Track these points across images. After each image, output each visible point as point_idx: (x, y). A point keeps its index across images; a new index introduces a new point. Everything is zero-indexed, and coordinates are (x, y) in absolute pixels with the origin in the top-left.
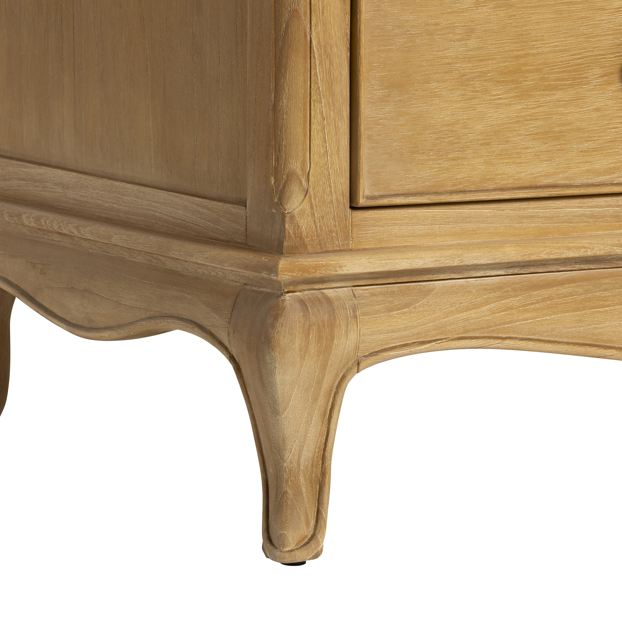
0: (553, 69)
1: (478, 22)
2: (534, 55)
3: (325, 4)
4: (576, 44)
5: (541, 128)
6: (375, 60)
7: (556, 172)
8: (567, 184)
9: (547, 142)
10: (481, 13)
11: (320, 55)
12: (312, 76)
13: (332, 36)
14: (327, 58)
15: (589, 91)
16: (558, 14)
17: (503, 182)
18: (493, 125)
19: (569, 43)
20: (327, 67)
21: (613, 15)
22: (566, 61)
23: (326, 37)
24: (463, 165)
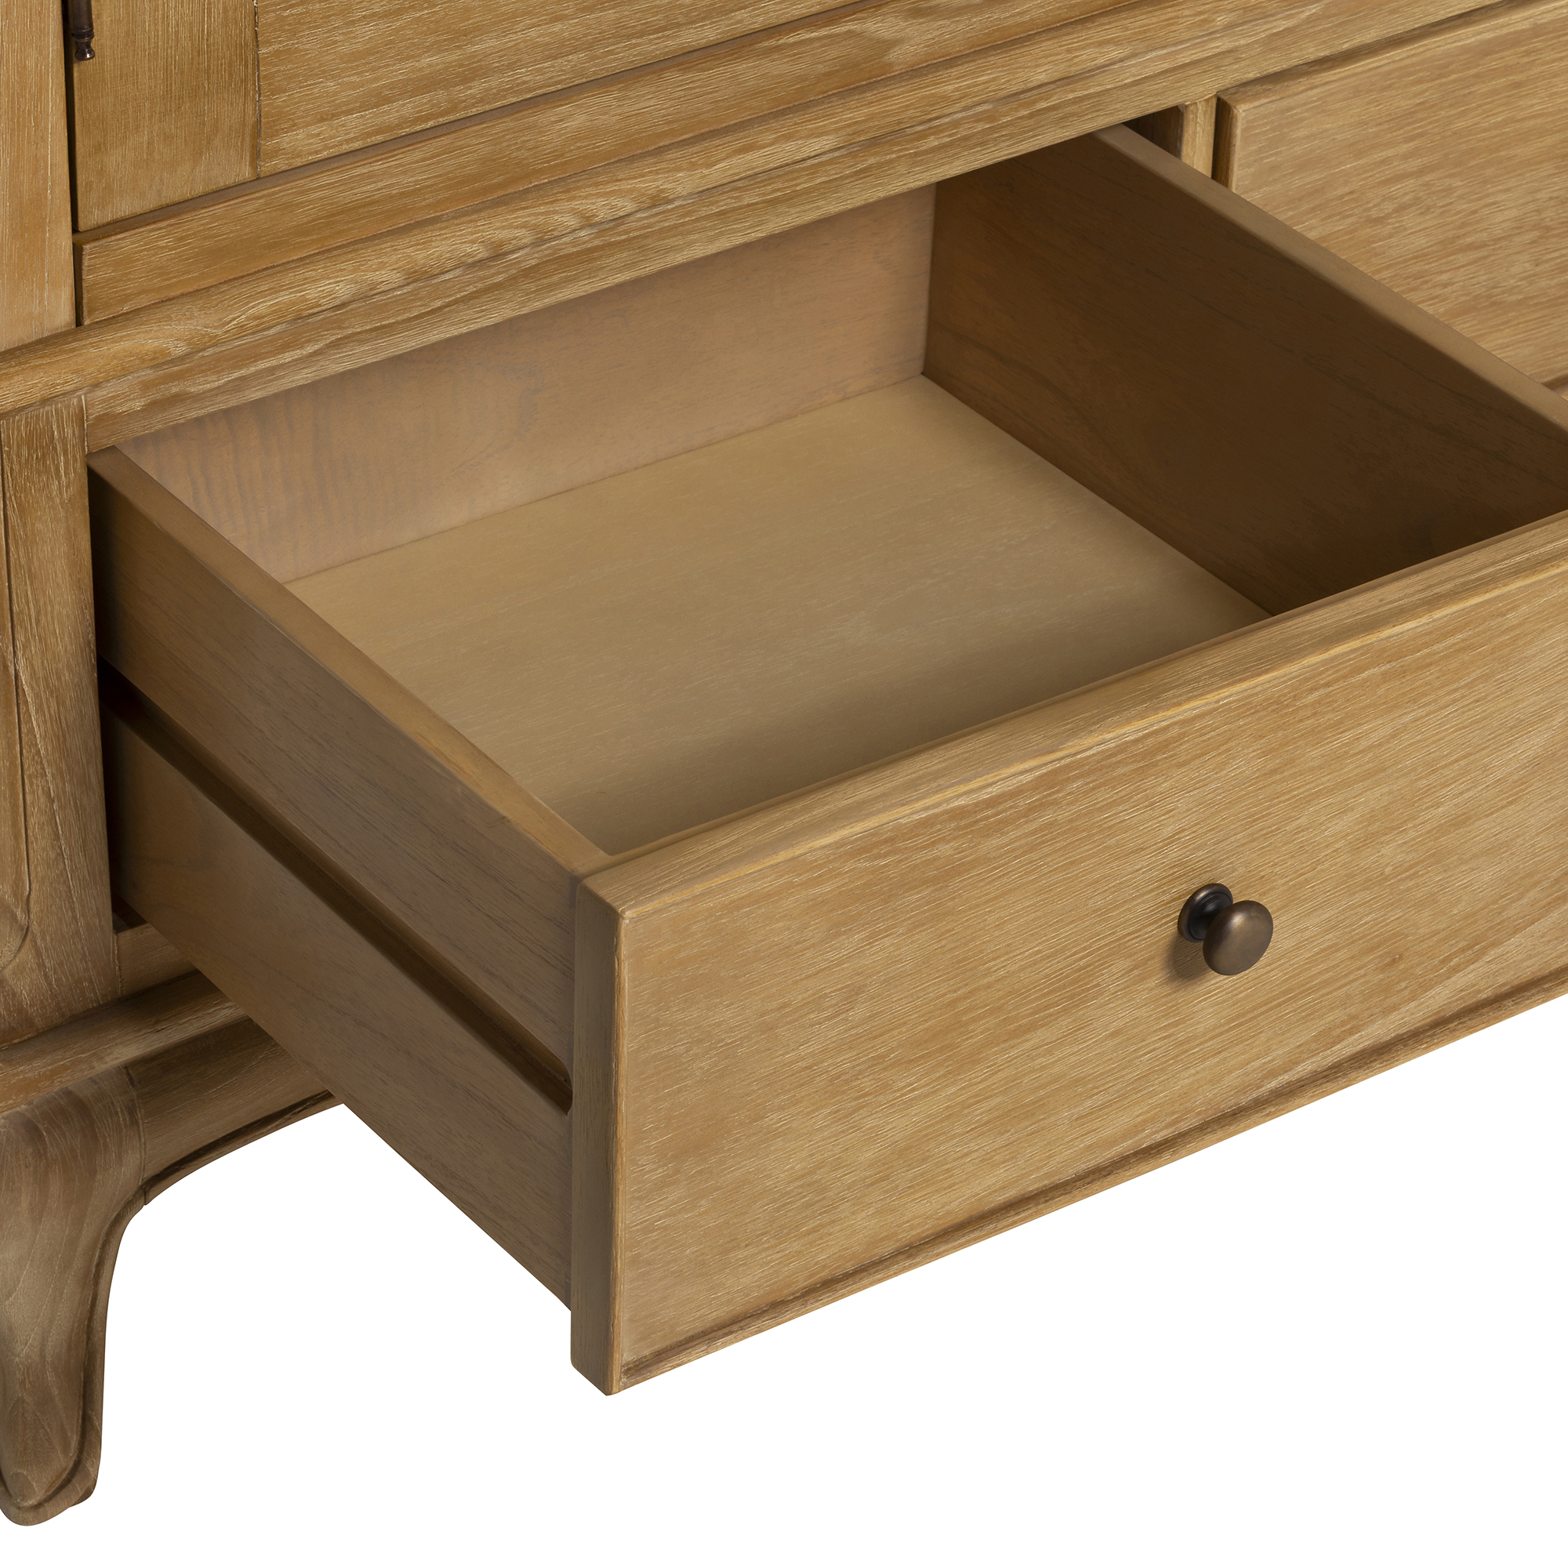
0: (1025, 998)
1: (872, 970)
2: (989, 986)
3: (41, 603)
4: (1079, 933)
5: (998, 1109)
6: (649, 1118)
7: (1024, 1174)
8: (1045, 1186)
9: (1009, 1128)
10: (879, 951)
11: (37, 696)
12: (23, 735)
13: (58, 656)
14: (52, 697)
15: (1101, 1007)
16: (1043, 893)
17: (914, 1233)
18: (896, 1142)
19: (1064, 938)
20: (52, 712)
21: (1160, 853)
22: (1056, 972)
23: (47, 661)
24: (830, 1234)
